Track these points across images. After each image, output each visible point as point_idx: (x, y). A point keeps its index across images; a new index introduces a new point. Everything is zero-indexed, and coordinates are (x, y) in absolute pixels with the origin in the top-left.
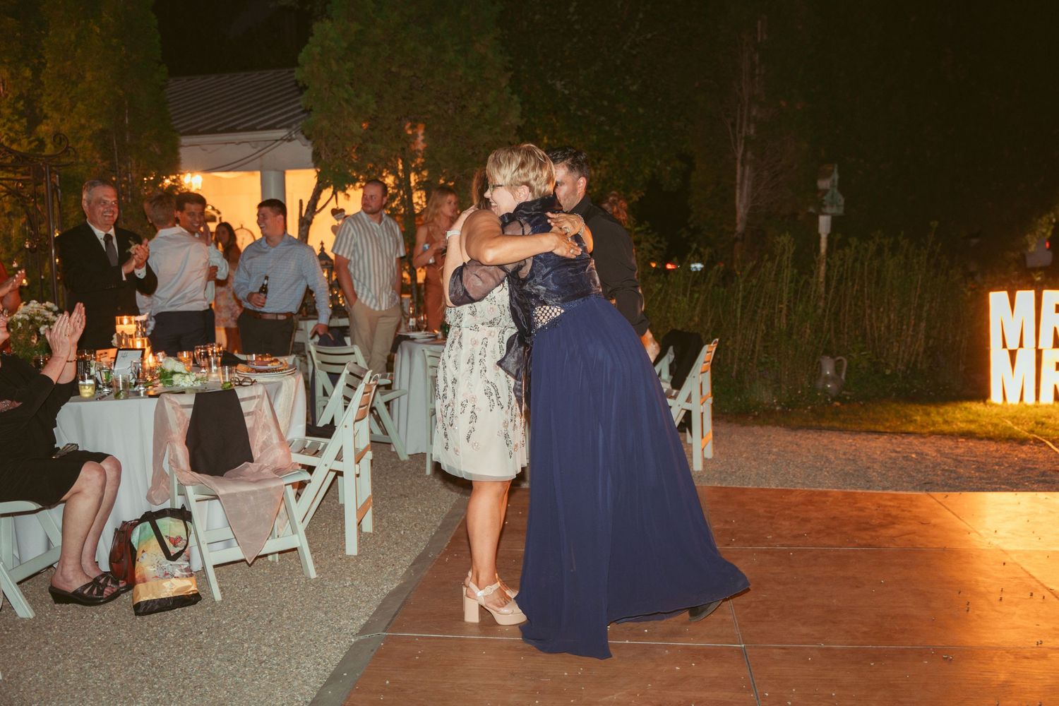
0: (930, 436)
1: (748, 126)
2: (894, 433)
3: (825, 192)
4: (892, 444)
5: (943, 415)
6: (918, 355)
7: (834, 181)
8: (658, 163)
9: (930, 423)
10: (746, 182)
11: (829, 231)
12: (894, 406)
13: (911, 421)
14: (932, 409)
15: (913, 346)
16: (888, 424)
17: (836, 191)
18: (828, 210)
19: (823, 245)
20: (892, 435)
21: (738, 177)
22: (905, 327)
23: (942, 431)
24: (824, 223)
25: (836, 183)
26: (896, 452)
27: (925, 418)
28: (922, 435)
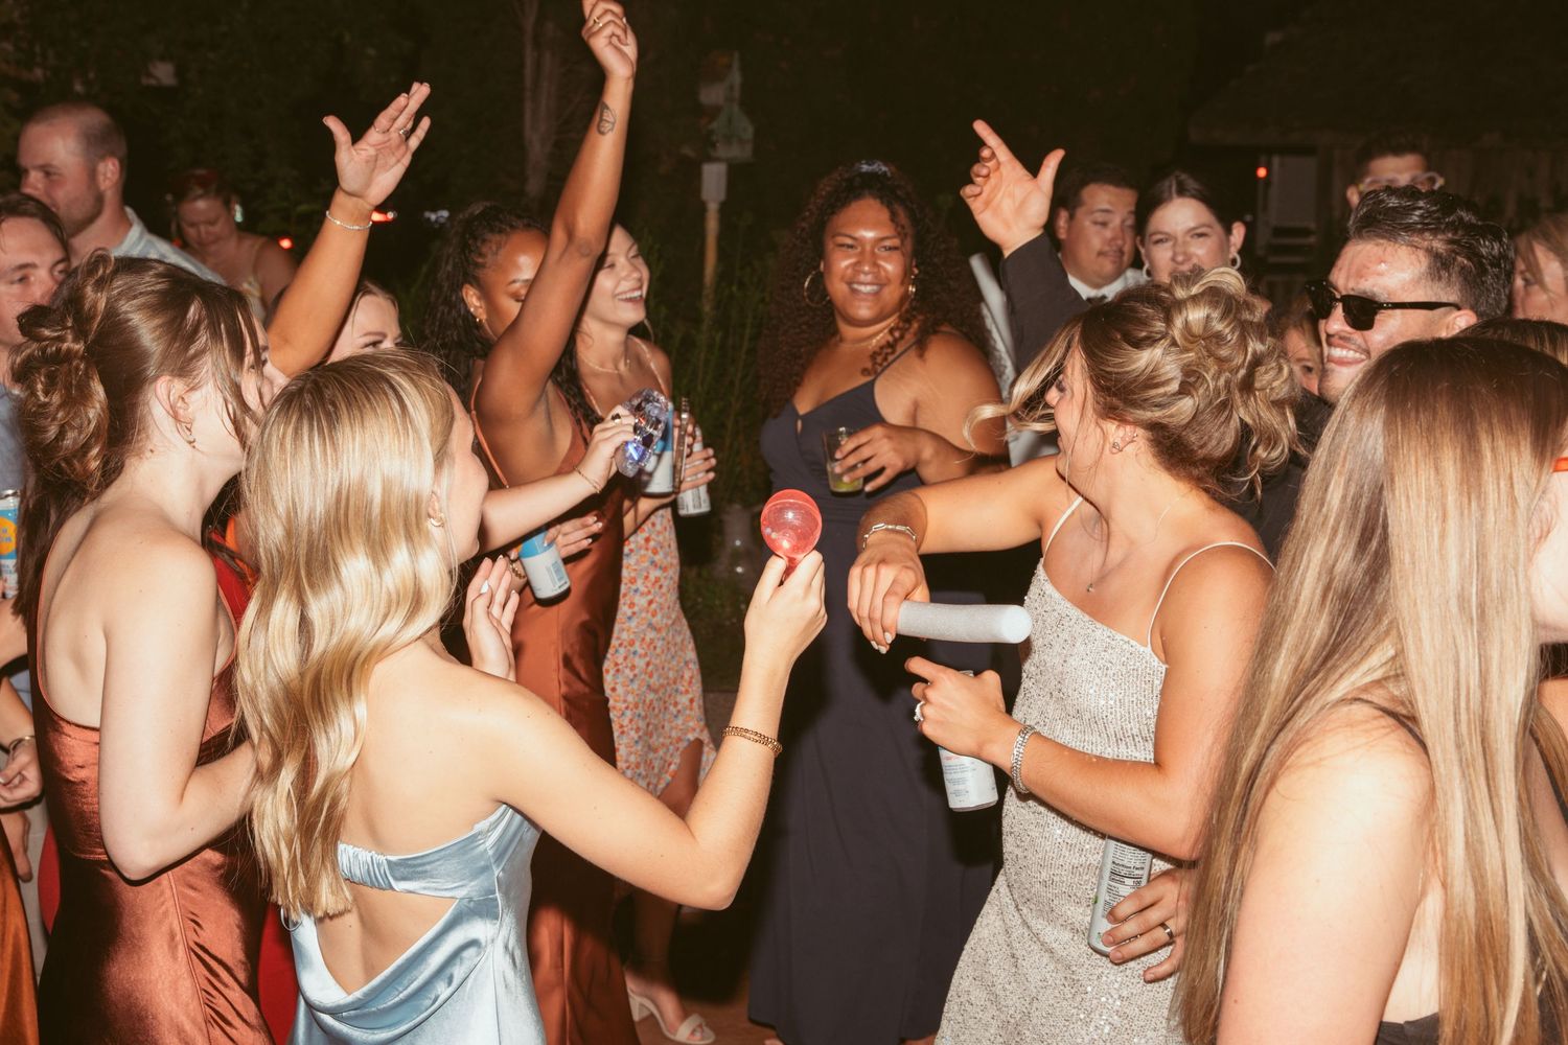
3: (714, 112)
7: (731, 88)
10: (545, 84)
11: (722, 196)
17: (736, 108)
18: (722, 151)
19: (712, 225)
21: (528, 71)
24: (713, 181)
25: (737, 94)
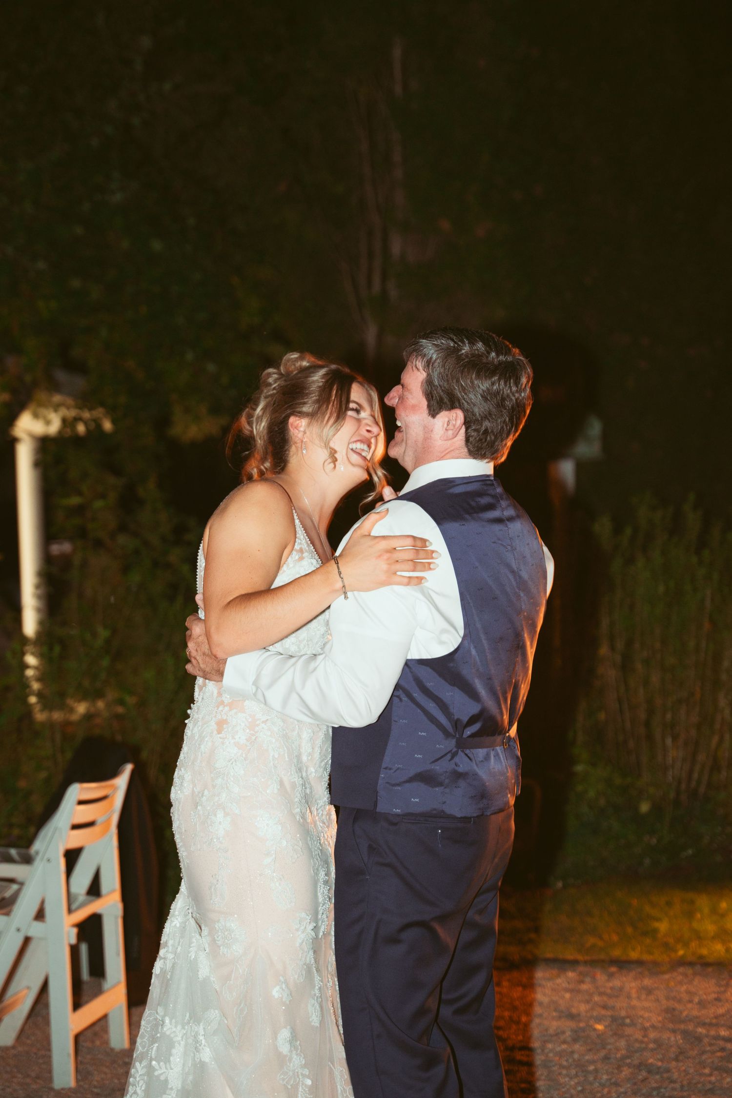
2: (593, 963)
5: (723, 916)
13: (645, 934)
14: (703, 902)
23: (701, 957)
26: (572, 1017)
28: (653, 968)
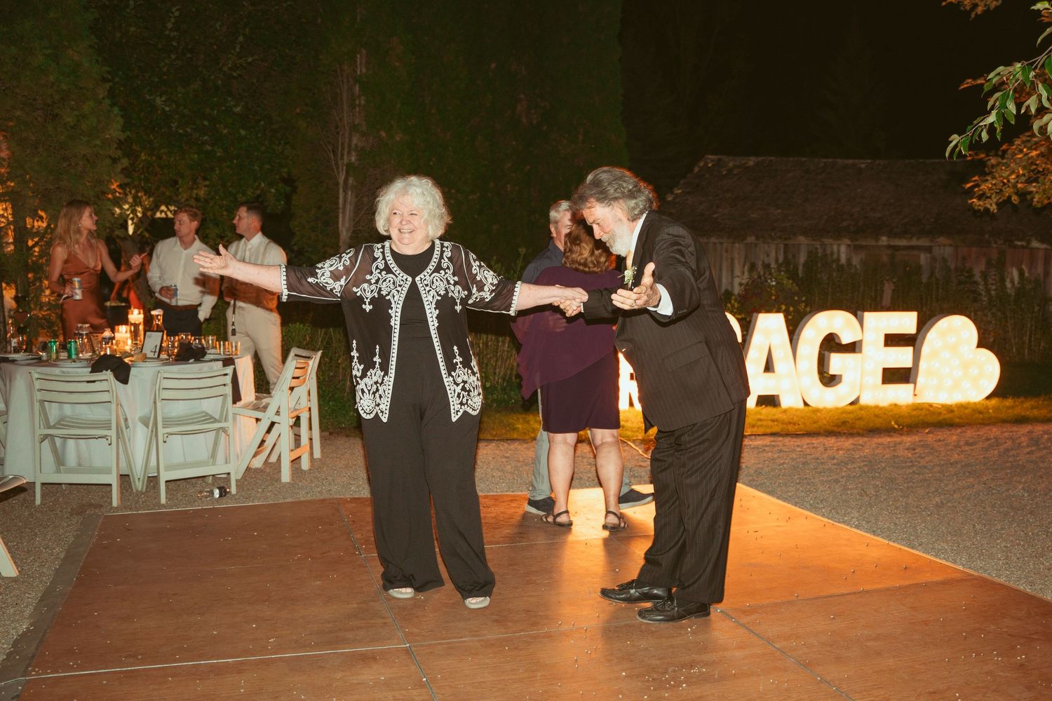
0: (532, 441)
1: (349, 153)
4: (501, 450)
6: (512, 369)
8: (263, 185)
9: (531, 430)
10: (348, 206)
12: (497, 416)
15: (508, 361)
16: (495, 433)
20: (499, 442)
21: (341, 201)
22: (500, 344)
27: (526, 426)
